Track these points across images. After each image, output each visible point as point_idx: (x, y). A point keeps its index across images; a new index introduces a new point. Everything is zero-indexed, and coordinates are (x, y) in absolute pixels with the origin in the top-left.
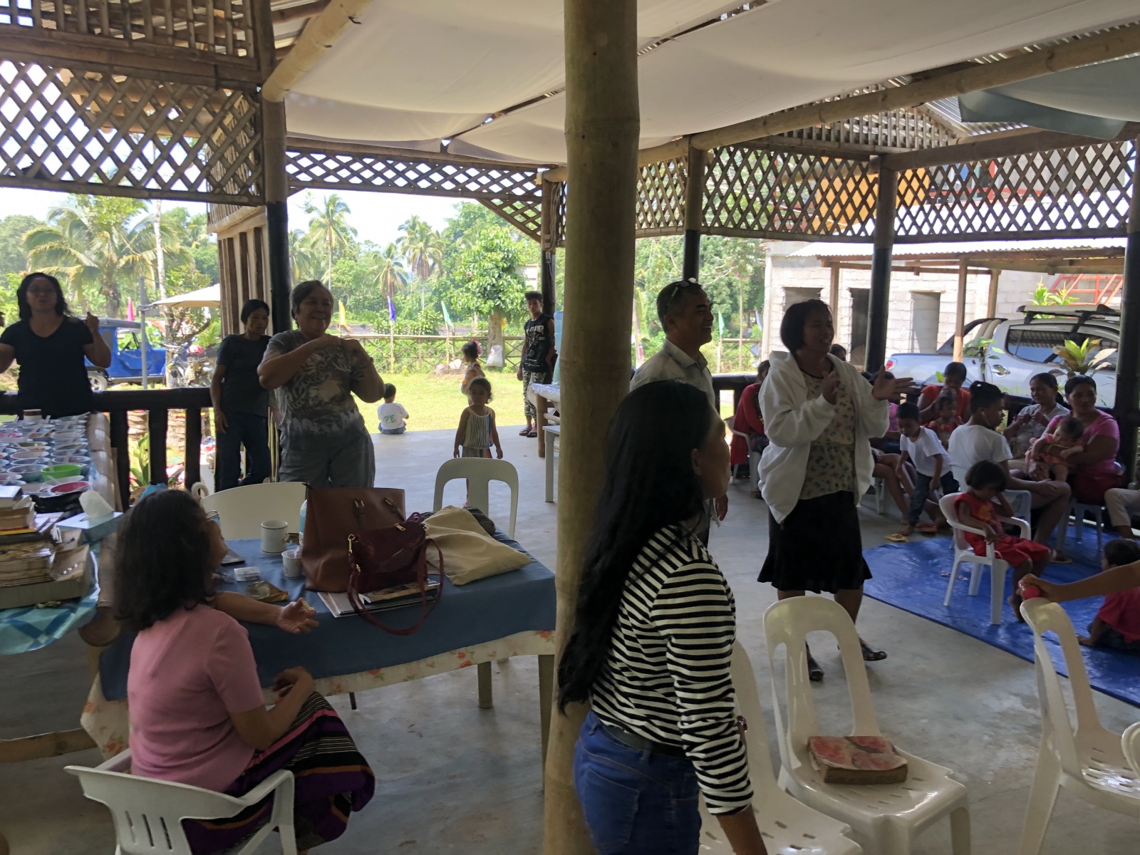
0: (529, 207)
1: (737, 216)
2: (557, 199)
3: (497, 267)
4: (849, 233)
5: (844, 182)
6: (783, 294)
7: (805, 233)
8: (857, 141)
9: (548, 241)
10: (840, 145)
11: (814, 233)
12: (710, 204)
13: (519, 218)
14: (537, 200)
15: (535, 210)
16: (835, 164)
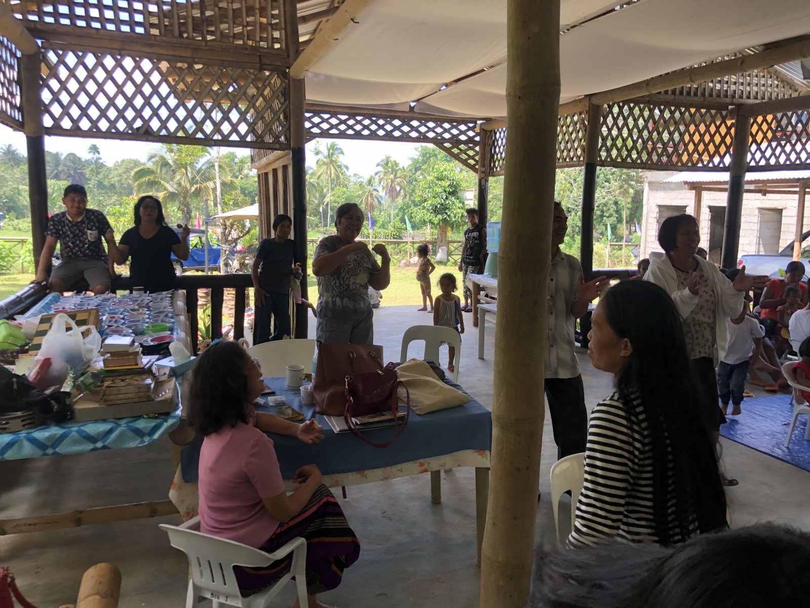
0: (471, 148)
1: (625, 153)
2: (490, 142)
3: (445, 191)
4: (711, 165)
5: (708, 127)
6: (657, 210)
7: (676, 165)
8: (718, 96)
9: (483, 172)
10: (705, 100)
11: (683, 165)
12: (604, 144)
13: (464, 156)
14: (476, 144)
15: (475, 151)
16: (700, 113)
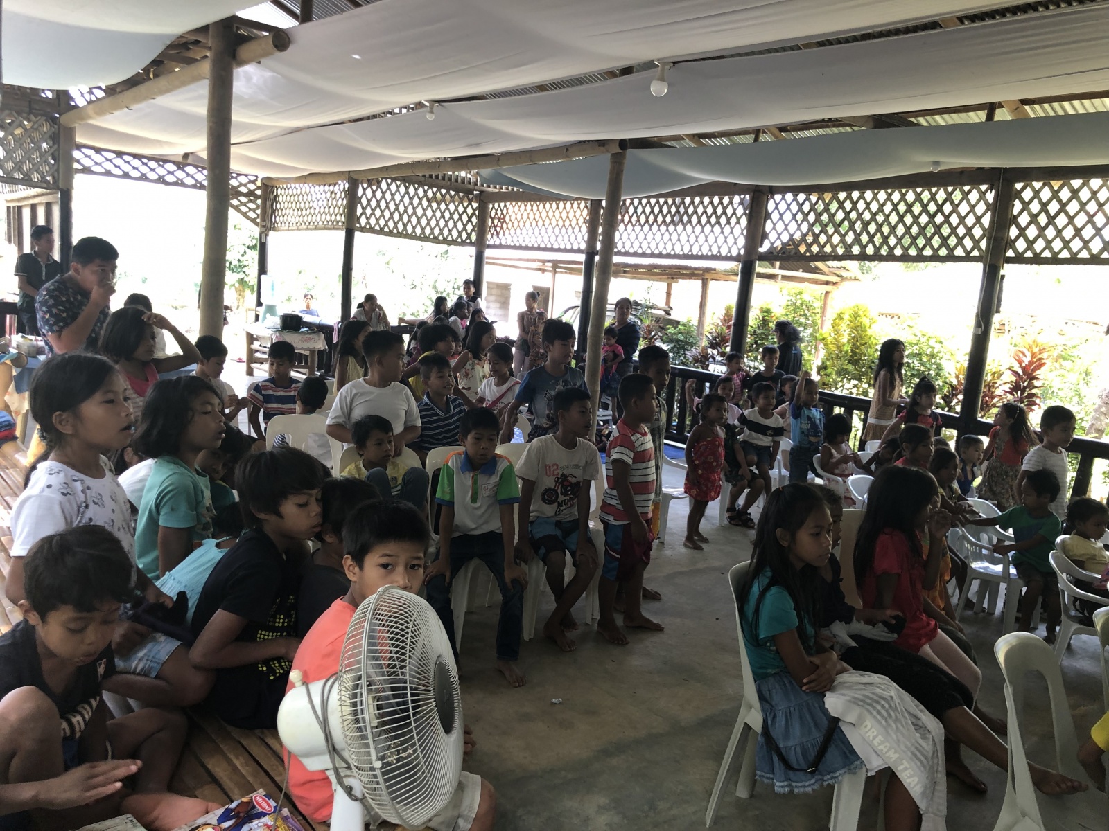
0: (251, 201)
1: (382, 222)
2: (272, 197)
5: (456, 207)
8: (463, 182)
9: (264, 226)
10: (452, 183)
12: (364, 213)
13: (244, 209)
14: (257, 197)
15: (256, 204)
16: (450, 194)
